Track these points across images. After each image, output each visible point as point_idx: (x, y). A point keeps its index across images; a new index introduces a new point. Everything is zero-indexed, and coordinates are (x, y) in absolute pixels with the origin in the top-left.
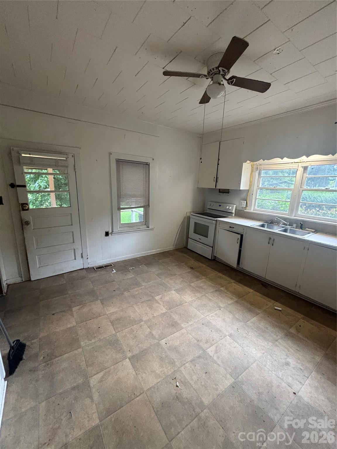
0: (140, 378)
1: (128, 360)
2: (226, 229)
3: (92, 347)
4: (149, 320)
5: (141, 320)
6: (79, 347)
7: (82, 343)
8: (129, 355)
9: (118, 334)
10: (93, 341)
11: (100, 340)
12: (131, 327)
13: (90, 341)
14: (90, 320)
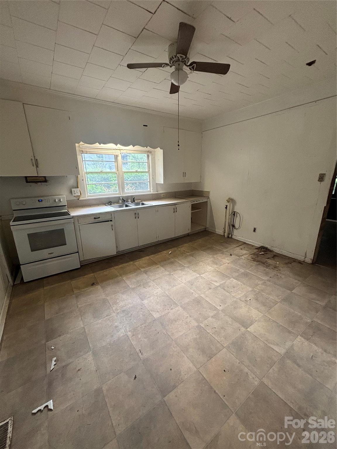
0: (257, 319)
1: (248, 329)
2: (92, 222)
3: (254, 367)
4: (197, 320)
5: (199, 327)
6: (262, 384)
7: (256, 383)
8: (243, 329)
9: (225, 345)
10: (246, 370)
11: (242, 362)
12: (211, 334)
13: (249, 373)
14: (217, 391)
